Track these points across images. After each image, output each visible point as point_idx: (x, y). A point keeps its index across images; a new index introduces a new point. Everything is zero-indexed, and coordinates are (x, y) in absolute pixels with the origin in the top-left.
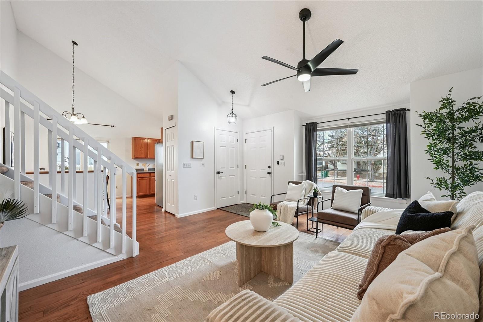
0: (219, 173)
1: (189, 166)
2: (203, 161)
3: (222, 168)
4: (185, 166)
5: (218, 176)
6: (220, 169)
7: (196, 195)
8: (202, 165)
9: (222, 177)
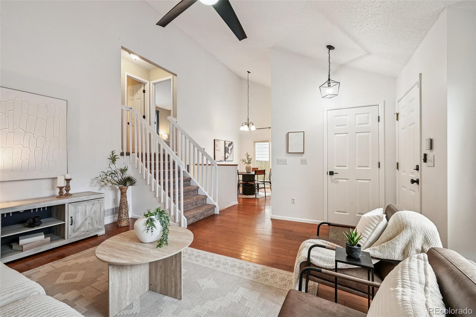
0: (331, 173)
1: (285, 162)
2: (304, 157)
3: (338, 166)
4: (280, 162)
5: (331, 178)
6: (335, 168)
7: (293, 198)
8: (304, 162)
9: (340, 180)
